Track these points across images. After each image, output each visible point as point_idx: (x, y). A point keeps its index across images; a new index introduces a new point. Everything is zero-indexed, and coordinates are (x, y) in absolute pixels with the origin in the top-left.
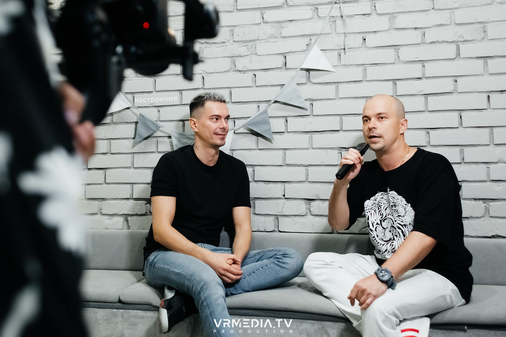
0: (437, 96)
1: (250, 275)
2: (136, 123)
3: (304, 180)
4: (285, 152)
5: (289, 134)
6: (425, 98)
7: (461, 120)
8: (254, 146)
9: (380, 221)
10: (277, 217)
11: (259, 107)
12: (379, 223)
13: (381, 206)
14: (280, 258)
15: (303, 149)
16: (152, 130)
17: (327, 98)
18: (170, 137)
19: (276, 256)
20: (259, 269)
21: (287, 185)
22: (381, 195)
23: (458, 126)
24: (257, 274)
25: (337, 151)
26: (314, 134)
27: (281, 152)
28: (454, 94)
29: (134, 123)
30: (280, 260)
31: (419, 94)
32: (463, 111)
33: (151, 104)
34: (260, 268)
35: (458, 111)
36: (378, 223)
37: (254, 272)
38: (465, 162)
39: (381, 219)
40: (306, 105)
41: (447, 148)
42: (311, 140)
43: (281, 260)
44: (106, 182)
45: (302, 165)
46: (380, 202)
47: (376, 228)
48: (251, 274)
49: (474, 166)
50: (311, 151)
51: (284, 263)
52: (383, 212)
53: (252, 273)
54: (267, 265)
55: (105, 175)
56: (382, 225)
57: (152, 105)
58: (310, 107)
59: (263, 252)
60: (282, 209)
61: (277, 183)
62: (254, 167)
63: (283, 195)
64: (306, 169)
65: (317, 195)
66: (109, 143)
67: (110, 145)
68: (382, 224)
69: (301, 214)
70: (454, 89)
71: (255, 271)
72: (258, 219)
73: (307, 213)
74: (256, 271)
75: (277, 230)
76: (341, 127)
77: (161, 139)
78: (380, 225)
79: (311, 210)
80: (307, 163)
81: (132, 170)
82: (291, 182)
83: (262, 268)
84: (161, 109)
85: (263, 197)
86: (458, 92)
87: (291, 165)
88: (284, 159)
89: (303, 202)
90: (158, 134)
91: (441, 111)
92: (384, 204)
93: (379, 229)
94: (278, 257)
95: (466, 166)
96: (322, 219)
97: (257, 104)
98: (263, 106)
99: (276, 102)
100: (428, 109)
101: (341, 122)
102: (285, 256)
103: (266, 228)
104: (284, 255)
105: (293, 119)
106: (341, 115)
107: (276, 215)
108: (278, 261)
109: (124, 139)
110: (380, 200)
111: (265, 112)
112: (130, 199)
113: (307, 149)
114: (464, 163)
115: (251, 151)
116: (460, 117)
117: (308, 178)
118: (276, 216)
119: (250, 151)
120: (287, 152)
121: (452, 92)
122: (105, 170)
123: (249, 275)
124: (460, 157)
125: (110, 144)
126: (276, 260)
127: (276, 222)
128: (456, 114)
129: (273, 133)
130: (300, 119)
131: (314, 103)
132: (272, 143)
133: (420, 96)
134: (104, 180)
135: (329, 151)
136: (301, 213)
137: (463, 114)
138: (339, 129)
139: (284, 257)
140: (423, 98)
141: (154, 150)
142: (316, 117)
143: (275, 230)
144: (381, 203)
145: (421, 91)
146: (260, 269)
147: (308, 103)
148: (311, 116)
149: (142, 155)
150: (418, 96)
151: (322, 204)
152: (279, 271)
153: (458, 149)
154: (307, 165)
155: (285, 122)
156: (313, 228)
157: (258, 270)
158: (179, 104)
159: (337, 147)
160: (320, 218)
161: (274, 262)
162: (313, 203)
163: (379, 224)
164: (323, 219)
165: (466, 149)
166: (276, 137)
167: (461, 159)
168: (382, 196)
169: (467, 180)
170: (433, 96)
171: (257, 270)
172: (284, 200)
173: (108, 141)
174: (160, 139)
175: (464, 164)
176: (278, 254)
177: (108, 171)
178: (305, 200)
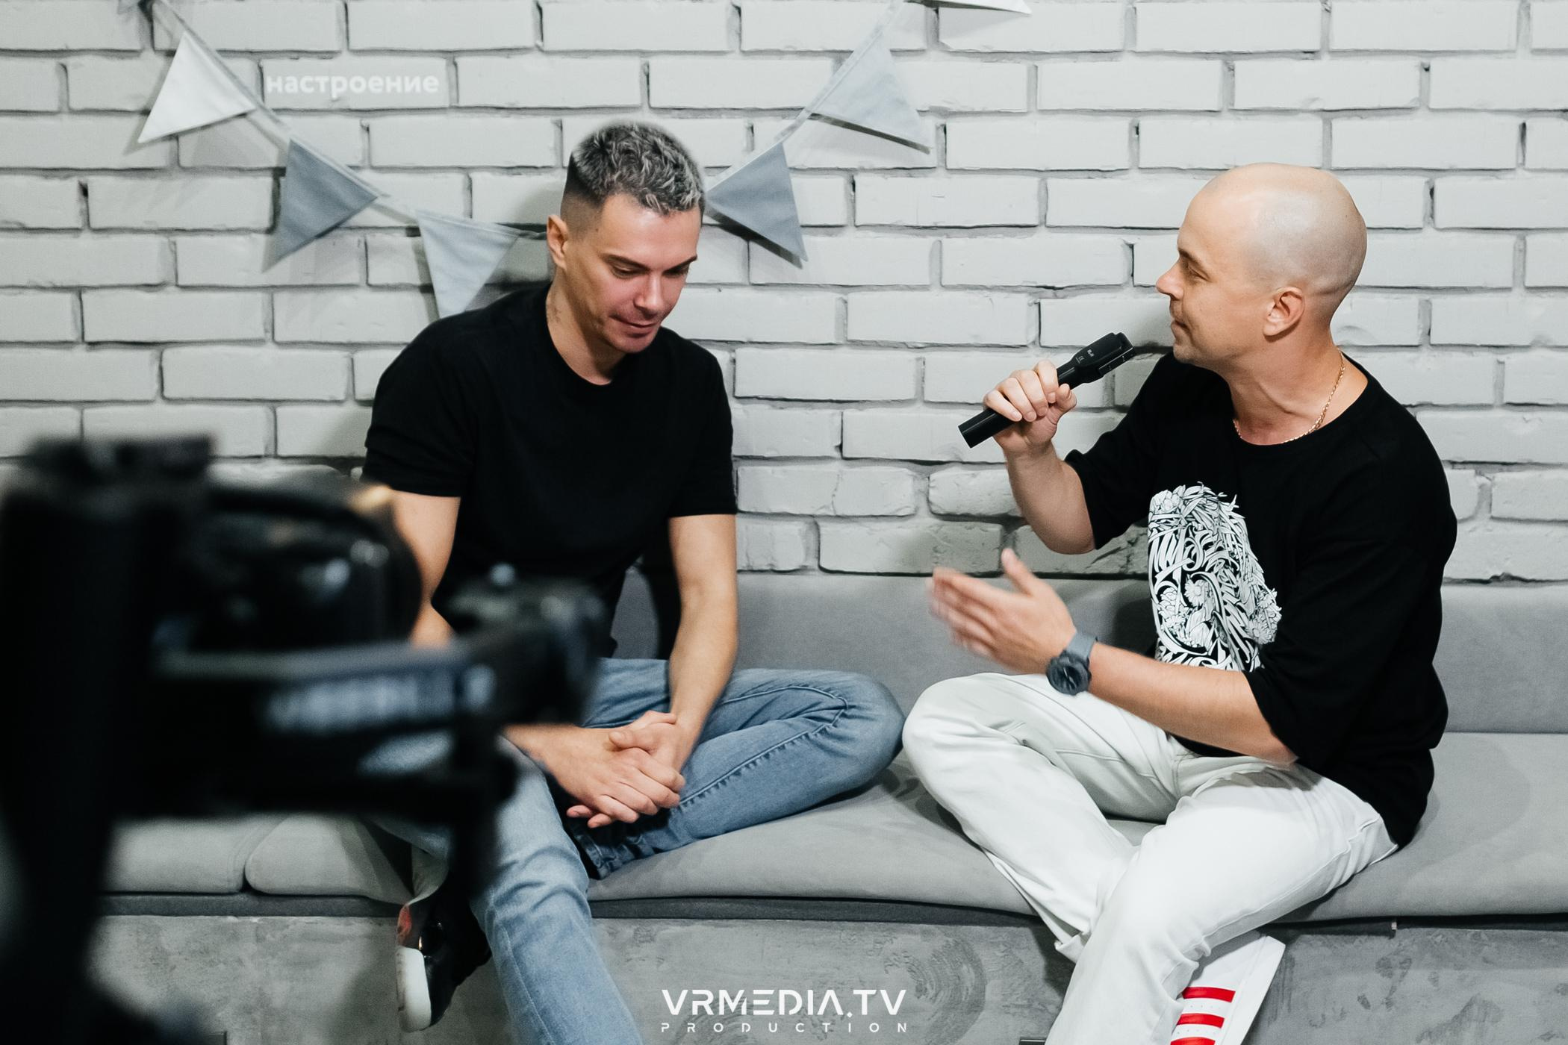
0: (1362, 118)
1: (723, 782)
2: (278, 173)
3: (910, 394)
4: (845, 298)
5: (860, 233)
6: (1324, 123)
7: (1433, 202)
8: (733, 274)
9: (1184, 573)
10: (814, 521)
11: (752, 128)
12: (1177, 577)
13: (1196, 530)
14: (830, 721)
15: (909, 288)
16: (341, 205)
17: (998, 109)
18: (414, 231)
19: (819, 710)
20: (754, 763)
21: (850, 413)
22: (1203, 497)
23: (1420, 225)
24: (746, 780)
25: (1024, 299)
26: (948, 237)
27: (832, 298)
28: (1420, 113)
29: (269, 173)
30: (830, 728)
31: (1304, 108)
32: (1439, 173)
33: (334, 101)
34: (760, 758)
35: (1427, 173)
36: (1174, 578)
37: (738, 773)
38: (1432, 343)
39: (1186, 569)
40: (925, 130)
41: (1380, 295)
42: (937, 255)
43: (831, 725)
44: (167, 394)
45: (904, 346)
46: (1194, 517)
47: (1162, 590)
48: (726, 780)
49: (1458, 356)
50: (935, 296)
51: (840, 738)
52: (1198, 550)
53: (732, 778)
54: (783, 747)
55: (161, 369)
56: (1183, 591)
57: (336, 106)
58: (937, 136)
59: (772, 688)
60: (834, 495)
61: (815, 404)
62: (733, 347)
63: (837, 447)
64: (918, 359)
65: (953, 448)
66: (170, 245)
67: (175, 253)
68: (1186, 588)
69: (898, 510)
70: (1418, 96)
71: (740, 770)
72: (747, 528)
73: (917, 509)
74: (744, 770)
75: (812, 563)
76: (1043, 214)
77: (379, 235)
78: (1177, 586)
79: (931, 499)
80: (920, 339)
81: (269, 351)
82: (865, 401)
83: (767, 756)
84: (376, 123)
85: (767, 454)
86: (1432, 107)
87: (866, 343)
88: (843, 320)
89: (905, 471)
90: (368, 216)
91: (1373, 172)
92: (1204, 529)
93: (1173, 597)
94: (824, 714)
95: (1434, 356)
96: (966, 527)
97: (746, 119)
98: (769, 130)
99: (815, 116)
100: (1330, 160)
101: (1044, 197)
102: (849, 713)
103: (775, 561)
104: (843, 711)
105: (878, 179)
106: (1042, 171)
107: (812, 516)
108: (823, 732)
109: (230, 231)
110: (1196, 511)
111: (778, 153)
112: (267, 456)
113: (924, 288)
114: (1429, 346)
115: (725, 291)
116: (1429, 191)
117: (923, 388)
118: (810, 520)
119: (720, 291)
120: (853, 297)
121: (1410, 105)
122: (161, 347)
123: (719, 784)
124: (1419, 328)
125: (173, 248)
126: (815, 726)
127: (812, 537)
128: (1419, 183)
129: (803, 226)
130: (901, 181)
131: (952, 125)
132: (800, 266)
133: (1309, 115)
134: (156, 386)
135: (997, 296)
136: (897, 508)
137: (1441, 184)
138: (1035, 223)
139: (844, 716)
140: (1317, 123)
141: (355, 276)
142: (957, 178)
143: (805, 567)
144: (1198, 523)
145: (1314, 100)
146: (758, 761)
147: (931, 123)
148: (941, 172)
149: (308, 297)
150: (1301, 115)
151: (967, 477)
152: (823, 764)
153: (1414, 298)
154: (920, 346)
155: (846, 188)
156: (936, 557)
157: (751, 765)
158: (447, 105)
159: (1025, 284)
160: (961, 525)
161: (806, 735)
162: (939, 475)
163: (1174, 582)
164: (970, 528)
165: (1439, 301)
166: (812, 243)
167: (1422, 334)
168: (1204, 501)
169: (1435, 403)
170: (1349, 117)
171: (747, 766)
172: (837, 466)
173: (162, 239)
174: (375, 239)
175: (1428, 348)
176: (822, 706)
177: (169, 353)
178: (913, 465)
